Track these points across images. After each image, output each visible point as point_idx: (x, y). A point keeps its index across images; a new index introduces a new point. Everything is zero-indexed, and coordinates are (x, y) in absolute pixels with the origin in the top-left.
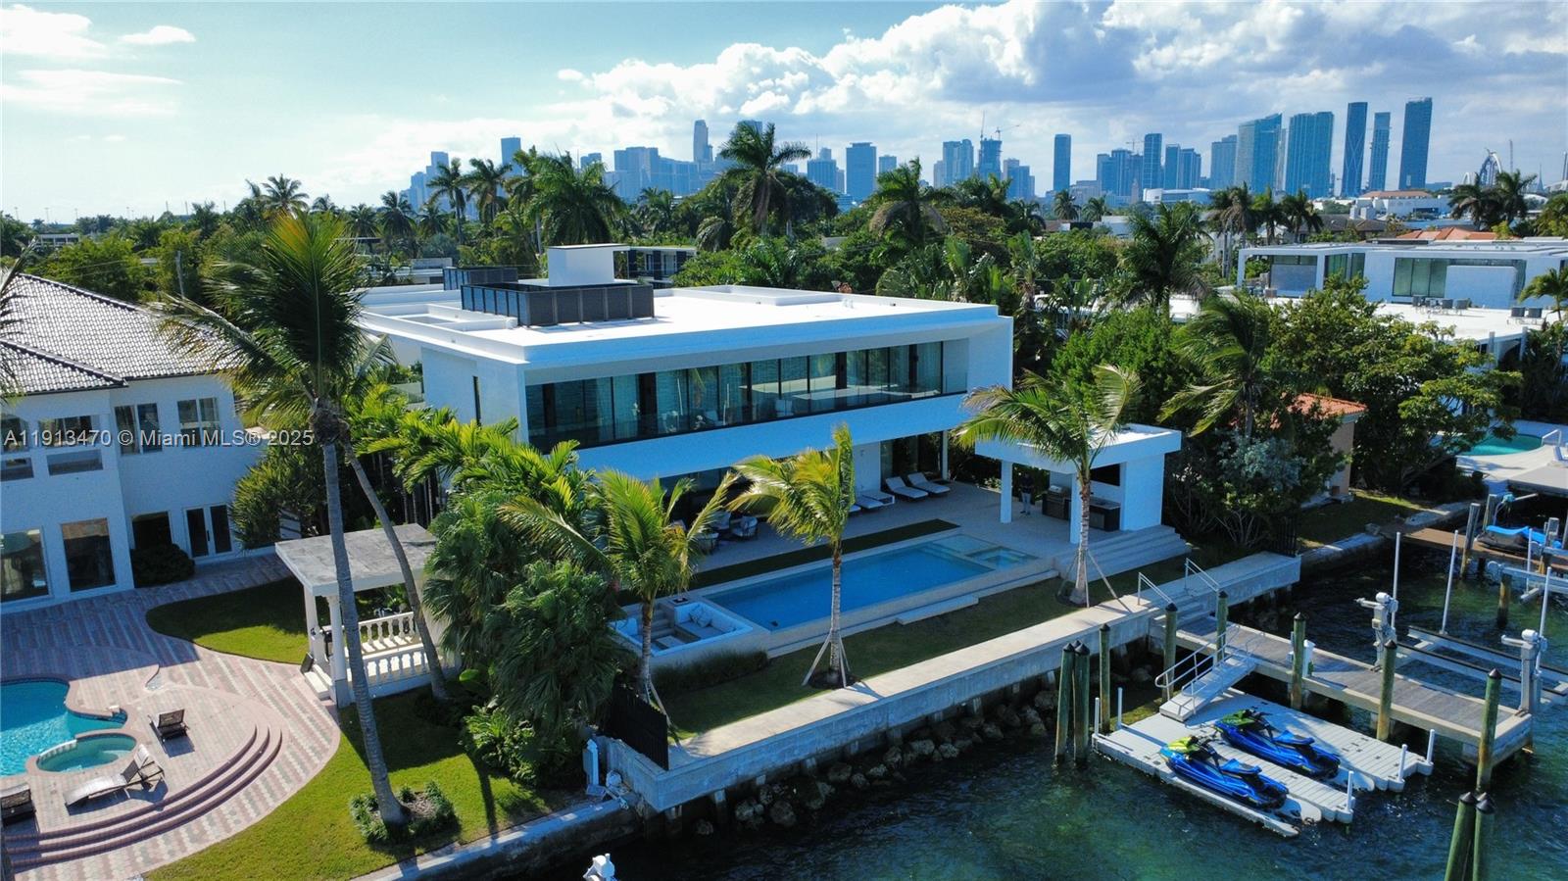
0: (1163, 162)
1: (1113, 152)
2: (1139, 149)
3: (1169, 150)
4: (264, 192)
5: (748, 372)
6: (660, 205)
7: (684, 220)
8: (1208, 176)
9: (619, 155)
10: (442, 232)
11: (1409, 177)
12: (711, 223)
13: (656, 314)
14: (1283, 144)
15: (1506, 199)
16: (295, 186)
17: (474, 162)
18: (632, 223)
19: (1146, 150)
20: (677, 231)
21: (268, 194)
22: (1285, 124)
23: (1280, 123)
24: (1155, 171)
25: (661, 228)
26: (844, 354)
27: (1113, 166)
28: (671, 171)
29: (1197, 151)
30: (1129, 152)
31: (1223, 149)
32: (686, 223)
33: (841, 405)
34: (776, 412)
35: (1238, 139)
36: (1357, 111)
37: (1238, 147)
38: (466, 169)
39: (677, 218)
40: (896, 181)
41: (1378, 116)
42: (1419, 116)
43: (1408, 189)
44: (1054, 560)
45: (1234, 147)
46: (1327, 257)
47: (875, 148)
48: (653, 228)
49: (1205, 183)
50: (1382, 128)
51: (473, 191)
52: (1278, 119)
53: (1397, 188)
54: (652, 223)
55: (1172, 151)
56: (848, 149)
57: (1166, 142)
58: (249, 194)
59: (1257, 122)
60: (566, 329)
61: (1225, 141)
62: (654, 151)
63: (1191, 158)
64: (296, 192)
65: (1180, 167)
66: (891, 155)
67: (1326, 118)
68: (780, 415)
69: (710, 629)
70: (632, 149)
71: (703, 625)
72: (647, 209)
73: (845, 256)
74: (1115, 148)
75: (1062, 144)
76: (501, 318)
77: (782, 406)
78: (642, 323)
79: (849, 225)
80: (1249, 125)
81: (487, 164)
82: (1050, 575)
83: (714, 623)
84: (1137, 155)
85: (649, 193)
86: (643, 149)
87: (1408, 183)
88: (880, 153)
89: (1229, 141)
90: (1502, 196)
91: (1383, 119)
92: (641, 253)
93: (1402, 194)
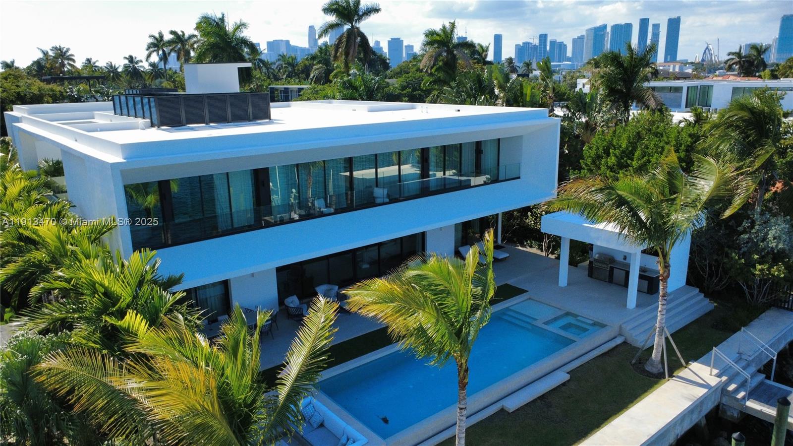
0: (548, 48)
1: (523, 43)
2: (536, 42)
3: (551, 42)
4: (51, 53)
5: (350, 164)
6: (289, 64)
7: (303, 72)
8: (570, 56)
9: (269, 44)
10: (161, 78)
11: (669, 57)
12: (318, 69)
13: (272, 118)
14: (608, 39)
15: (755, 60)
16: (68, 50)
17: (172, 32)
18: (272, 73)
19: (539, 42)
20: (299, 78)
21: (53, 55)
22: (609, 30)
23: (606, 29)
24: (544, 53)
25: (289, 76)
26: (428, 149)
27: (522, 49)
28: (297, 52)
29: (565, 43)
30: (532, 43)
31: (578, 42)
32: (305, 72)
33: (425, 191)
34: (374, 198)
35: (585, 37)
36: (644, 23)
37: (585, 41)
38: (168, 37)
39: (298, 70)
40: (438, 35)
41: (654, 25)
42: (674, 25)
43: (668, 62)
44: (620, 327)
45: (583, 41)
46: (688, 87)
47: (403, 41)
48: (285, 76)
49: (569, 59)
50: (657, 32)
51: (171, 50)
52: (605, 27)
53: (663, 62)
54: (284, 74)
55: (553, 43)
56: (389, 41)
57: (549, 39)
58: (41, 55)
59: (595, 28)
60: (192, 129)
61: (579, 38)
62: (288, 42)
63: (562, 46)
64: (68, 54)
65: (557, 51)
66: (411, 44)
67: (629, 26)
68: (378, 201)
69: (321, 429)
70: (276, 40)
71: (315, 426)
72: (282, 66)
73: (400, 88)
74: (524, 41)
75: (498, 39)
76: (132, 120)
77: (380, 193)
78: (260, 124)
79: (397, 73)
80: (590, 30)
81: (180, 33)
82: (619, 341)
83: (326, 424)
84: (535, 45)
85: (283, 57)
86: (282, 41)
87: (668, 60)
88: (405, 44)
89: (581, 38)
90: (754, 58)
91: (656, 27)
92: (277, 90)
93: (665, 64)
